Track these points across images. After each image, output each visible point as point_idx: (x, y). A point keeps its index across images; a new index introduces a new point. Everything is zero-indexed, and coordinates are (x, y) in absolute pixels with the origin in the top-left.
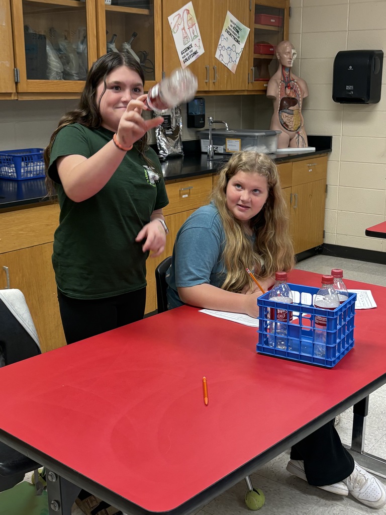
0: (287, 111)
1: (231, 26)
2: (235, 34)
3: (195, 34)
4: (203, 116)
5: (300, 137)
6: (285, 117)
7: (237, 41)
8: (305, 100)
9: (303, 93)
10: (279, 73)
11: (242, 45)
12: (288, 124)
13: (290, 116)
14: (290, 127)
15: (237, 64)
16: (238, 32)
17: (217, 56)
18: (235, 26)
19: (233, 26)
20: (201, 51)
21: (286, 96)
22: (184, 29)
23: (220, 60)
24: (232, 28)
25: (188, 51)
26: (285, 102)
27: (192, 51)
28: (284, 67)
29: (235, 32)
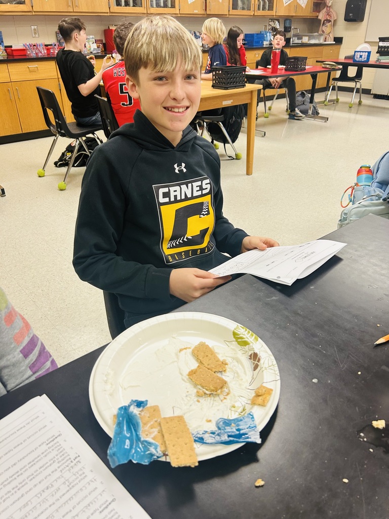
0: (325, 25)
4: (290, 27)
5: (330, 37)
6: (324, 28)
8: (335, 21)
9: (334, 18)
10: (325, 9)
13: (326, 27)
14: (326, 32)
15: (306, 4)
21: (326, 19)
23: (299, 2)
26: (325, 22)
28: (327, 6)
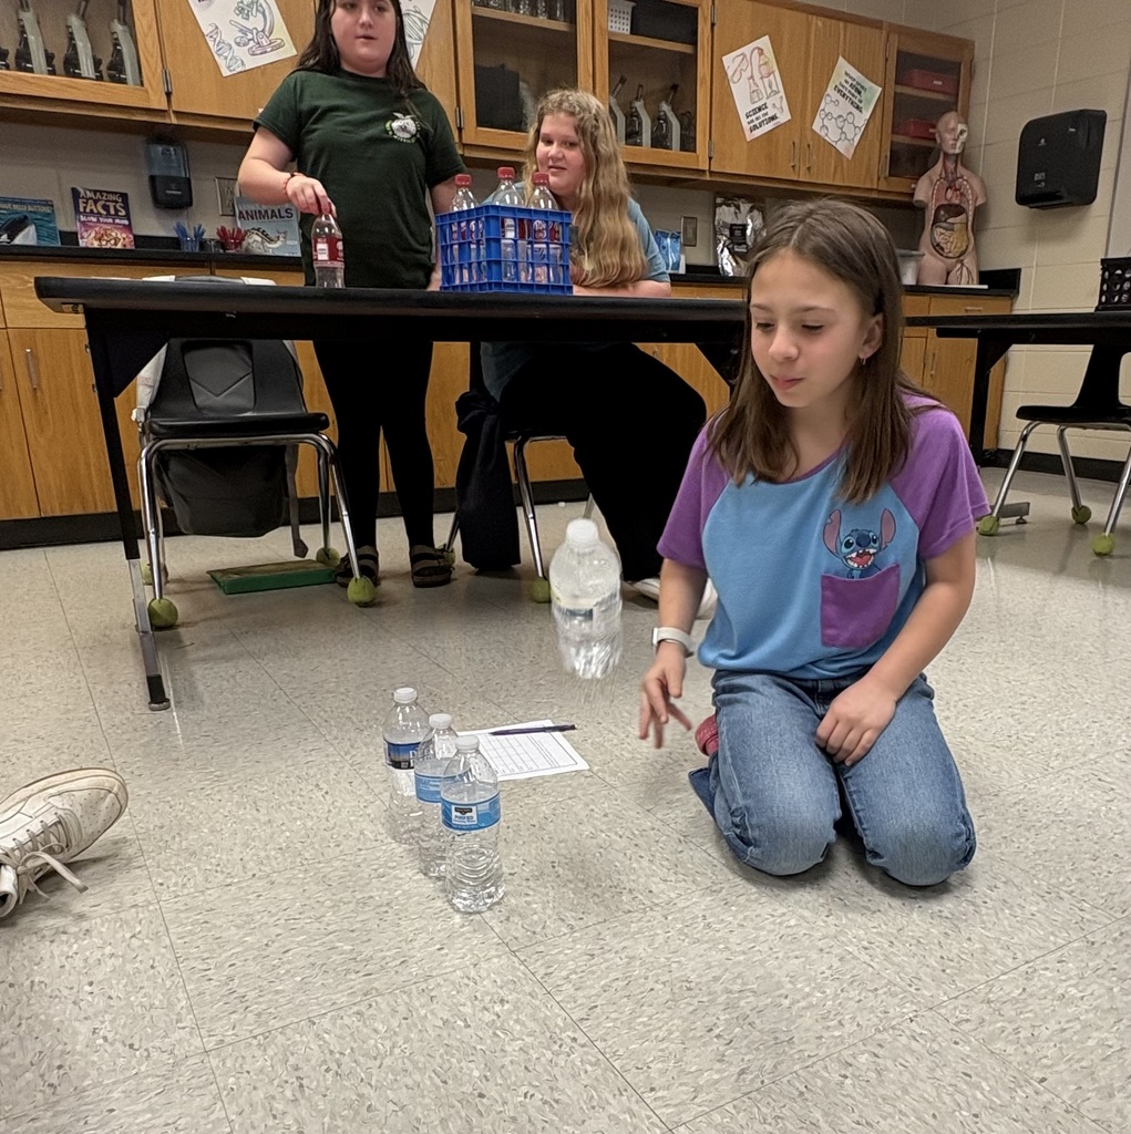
0: (944, 225)
1: (847, 82)
2: (853, 95)
3: (774, 88)
5: (965, 269)
6: (940, 235)
7: (858, 107)
9: (976, 199)
11: (867, 114)
12: (944, 246)
13: (948, 233)
14: (946, 251)
15: (856, 143)
16: (859, 93)
17: (816, 127)
18: (854, 83)
19: (850, 82)
20: (784, 117)
21: (946, 203)
22: (752, 77)
23: (822, 134)
24: (847, 86)
25: (760, 114)
26: (942, 212)
27: (766, 114)
29: (853, 91)
